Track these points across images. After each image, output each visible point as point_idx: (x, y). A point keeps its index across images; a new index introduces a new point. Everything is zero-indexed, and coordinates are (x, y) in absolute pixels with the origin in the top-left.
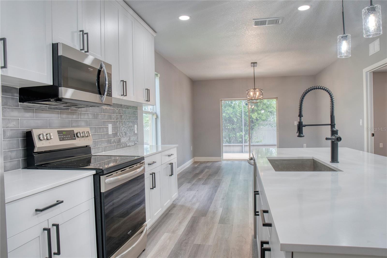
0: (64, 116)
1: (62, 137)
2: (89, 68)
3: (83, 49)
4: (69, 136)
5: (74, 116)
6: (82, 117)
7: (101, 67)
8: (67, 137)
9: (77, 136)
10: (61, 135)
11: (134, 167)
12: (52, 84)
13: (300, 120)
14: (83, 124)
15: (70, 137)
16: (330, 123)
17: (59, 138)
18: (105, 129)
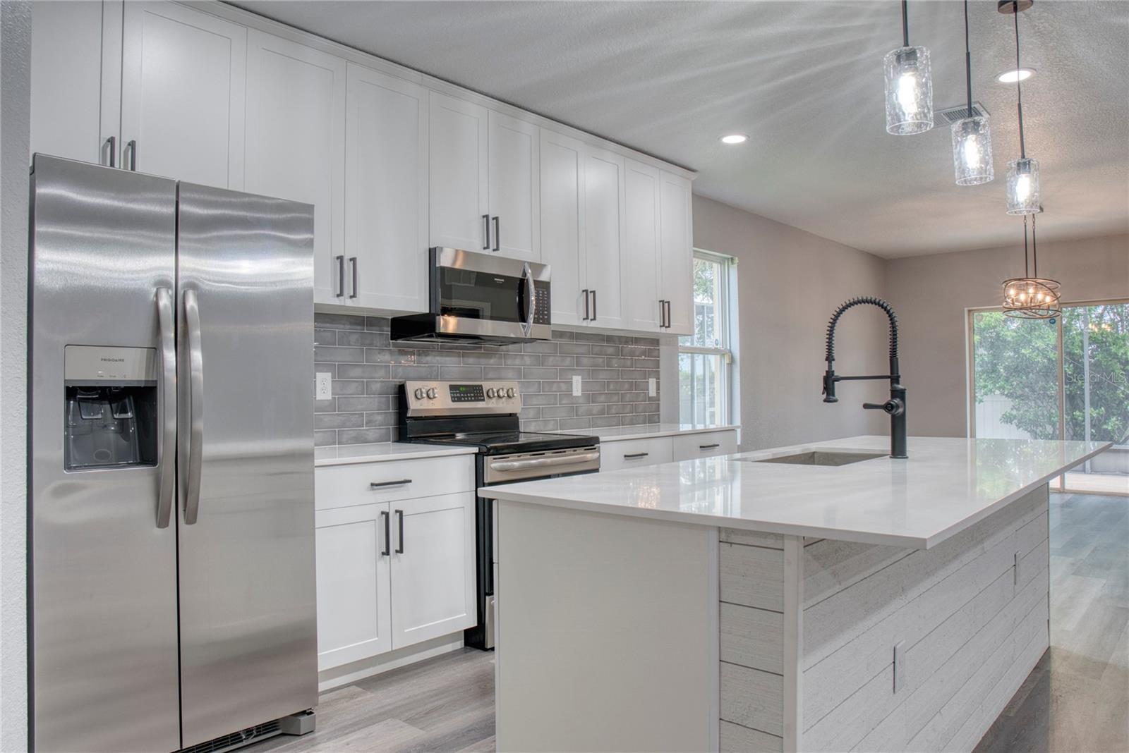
0: (471, 360)
1: (458, 395)
2: (496, 279)
3: (488, 247)
4: (472, 395)
5: (492, 361)
6: (509, 362)
7: (525, 274)
8: (467, 397)
9: (488, 396)
10: (457, 393)
11: (567, 453)
12: (428, 312)
13: (830, 366)
14: (510, 374)
15: (474, 396)
16: (889, 374)
17: (452, 397)
18: (563, 387)
